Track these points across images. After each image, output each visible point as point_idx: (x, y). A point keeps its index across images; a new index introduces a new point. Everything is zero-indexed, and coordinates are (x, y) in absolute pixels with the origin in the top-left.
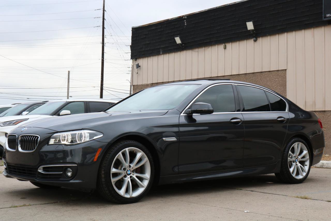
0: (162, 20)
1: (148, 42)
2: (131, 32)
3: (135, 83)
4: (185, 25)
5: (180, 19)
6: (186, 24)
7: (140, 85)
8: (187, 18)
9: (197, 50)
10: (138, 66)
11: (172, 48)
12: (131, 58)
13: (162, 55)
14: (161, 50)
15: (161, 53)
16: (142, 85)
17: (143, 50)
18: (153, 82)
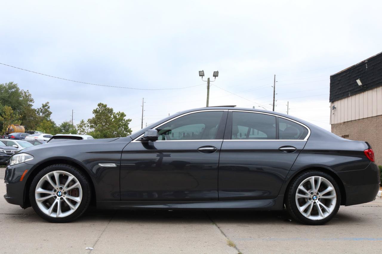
0: (350, 66)
1: (340, 87)
2: (330, 79)
3: (333, 123)
4: (366, 69)
5: (363, 64)
6: (367, 67)
7: (336, 124)
8: (368, 62)
9: (376, 89)
10: (334, 108)
11: (357, 90)
12: (330, 102)
13: (351, 97)
14: (349, 93)
15: (349, 95)
16: (337, 124)
17: (337, 94)
18: (345, 121)
